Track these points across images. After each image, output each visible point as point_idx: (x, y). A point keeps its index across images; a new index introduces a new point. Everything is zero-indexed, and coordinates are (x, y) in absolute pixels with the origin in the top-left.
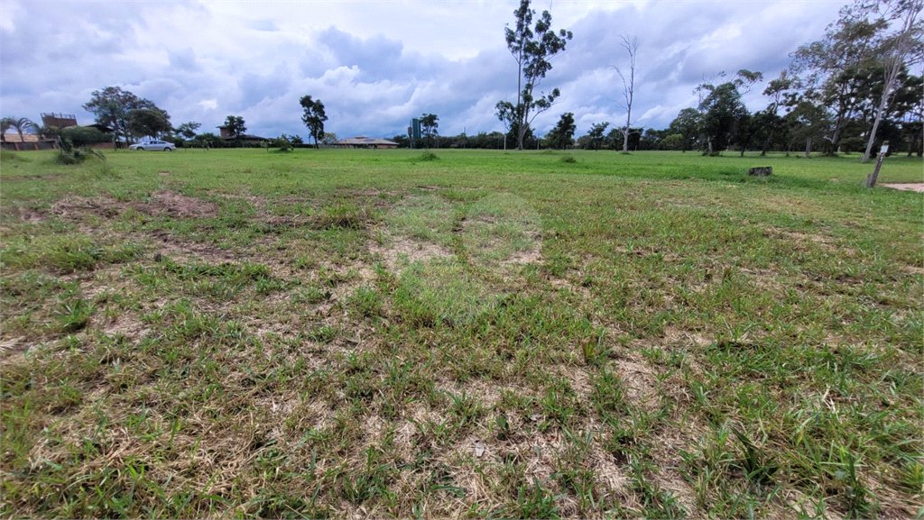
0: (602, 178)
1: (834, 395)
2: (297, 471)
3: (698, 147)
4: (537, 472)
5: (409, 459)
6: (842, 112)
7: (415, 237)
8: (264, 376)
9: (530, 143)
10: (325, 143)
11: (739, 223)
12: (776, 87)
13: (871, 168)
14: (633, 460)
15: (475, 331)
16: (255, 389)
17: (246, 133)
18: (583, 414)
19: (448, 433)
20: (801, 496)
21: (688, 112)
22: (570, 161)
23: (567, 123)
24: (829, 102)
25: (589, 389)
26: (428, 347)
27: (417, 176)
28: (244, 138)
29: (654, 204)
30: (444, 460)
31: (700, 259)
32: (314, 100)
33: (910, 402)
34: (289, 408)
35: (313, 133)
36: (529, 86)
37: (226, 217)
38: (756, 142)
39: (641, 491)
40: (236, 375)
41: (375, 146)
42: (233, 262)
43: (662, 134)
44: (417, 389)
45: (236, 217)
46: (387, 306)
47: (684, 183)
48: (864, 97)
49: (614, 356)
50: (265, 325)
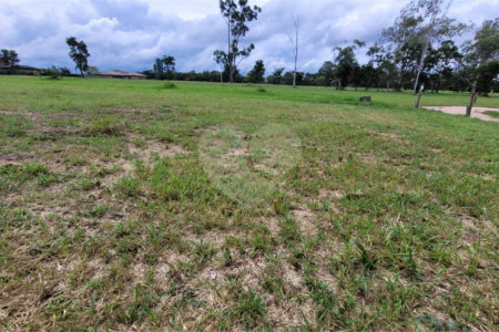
0: (282, 102)
1: (402, 218)
2: (81, 309)
3: (333, 85)
4: (250, 283)
5: (166, 288)
6: (403, 67)
7: (163, 140)
8: (49, 246)
9: (238, 79)
10: (89, 74)
11: (355, 128)
12: (373, 51)
13: (416, 98)
14: (304, 266)
15: (207, 200)
16: (41, 256)
17: (20, 64)
18: (275, 244)
19: (192, 267)
20: (388, 273)
21: (328, 63)
22: (263, 91)
23: (260, 66)
24: (397, 61)
25: (278, 229)
26: (176, 213)
27: (162, 99)
28: (18, 67)
29: (311, 118)
30: (190, 285)
31: (336, 148)
32: (78, 41)
33: (434, 217)
34: (71, 267)
35: (79, 66)
36: (235, 41)
37: (6, 129)
38: (363, 82)
39: (309, 284)
40: (24, 248)
41: (130, 77)
42: (14, 163)
43: (314, 76)
44: (170, 242)
45: (15, 129)
46: (145, 188)
47: (327, 105)
48: (414, 59)
49: (292, 208)
50: (47, 209)
